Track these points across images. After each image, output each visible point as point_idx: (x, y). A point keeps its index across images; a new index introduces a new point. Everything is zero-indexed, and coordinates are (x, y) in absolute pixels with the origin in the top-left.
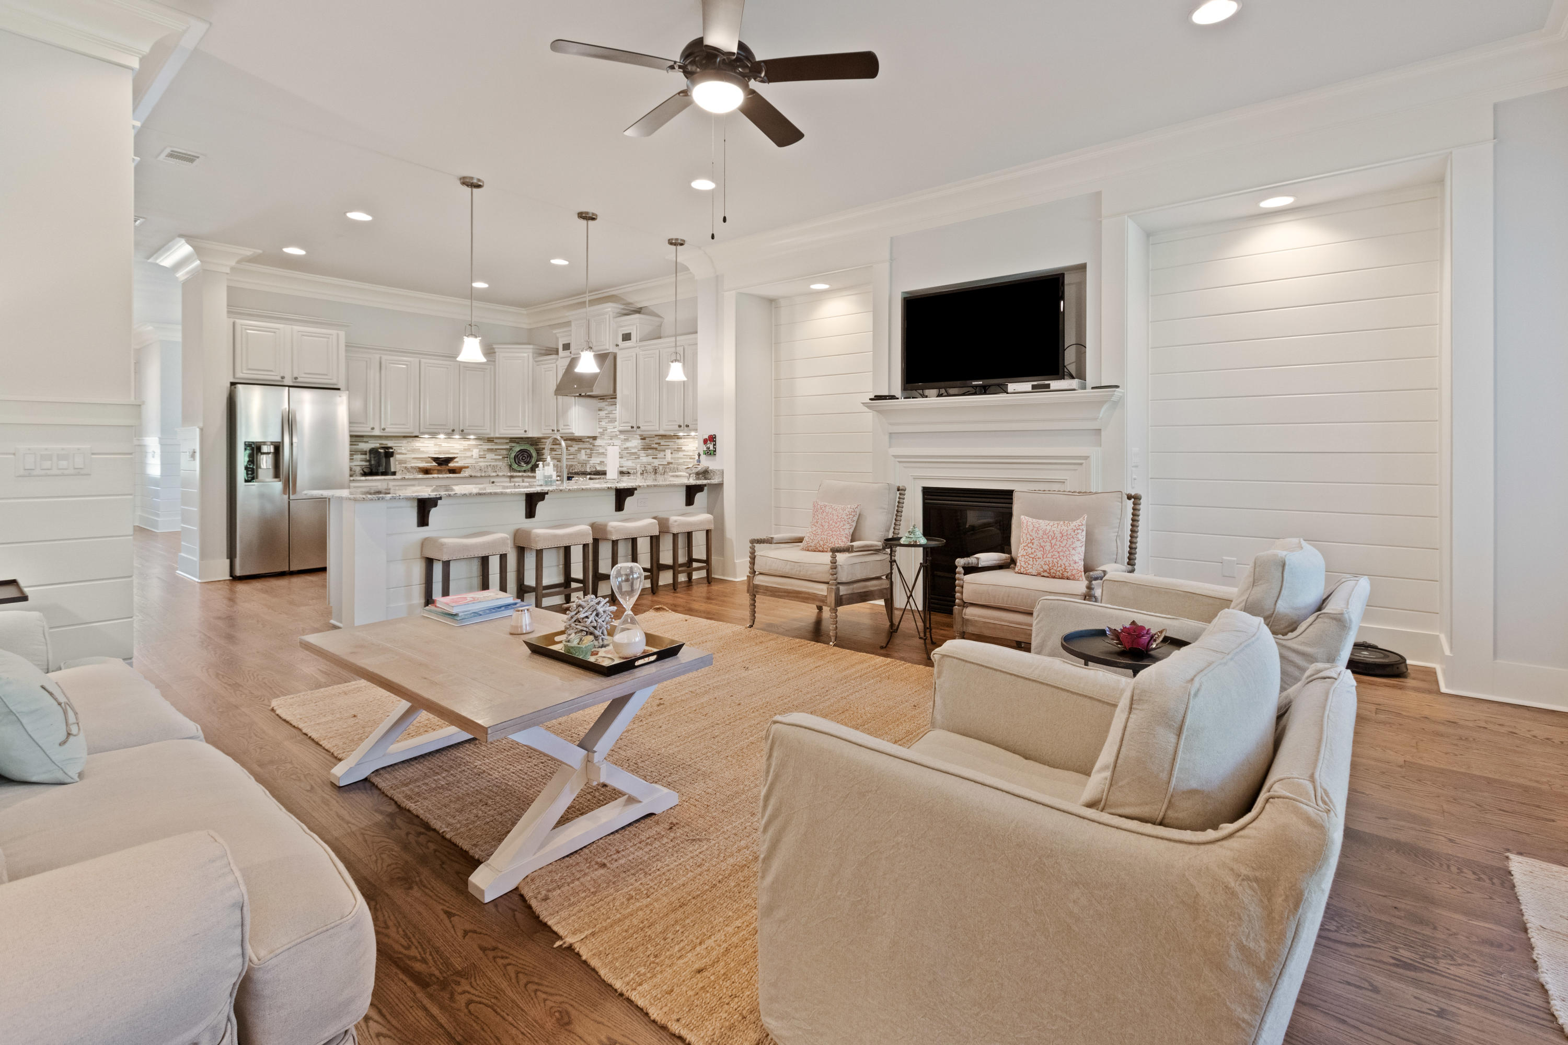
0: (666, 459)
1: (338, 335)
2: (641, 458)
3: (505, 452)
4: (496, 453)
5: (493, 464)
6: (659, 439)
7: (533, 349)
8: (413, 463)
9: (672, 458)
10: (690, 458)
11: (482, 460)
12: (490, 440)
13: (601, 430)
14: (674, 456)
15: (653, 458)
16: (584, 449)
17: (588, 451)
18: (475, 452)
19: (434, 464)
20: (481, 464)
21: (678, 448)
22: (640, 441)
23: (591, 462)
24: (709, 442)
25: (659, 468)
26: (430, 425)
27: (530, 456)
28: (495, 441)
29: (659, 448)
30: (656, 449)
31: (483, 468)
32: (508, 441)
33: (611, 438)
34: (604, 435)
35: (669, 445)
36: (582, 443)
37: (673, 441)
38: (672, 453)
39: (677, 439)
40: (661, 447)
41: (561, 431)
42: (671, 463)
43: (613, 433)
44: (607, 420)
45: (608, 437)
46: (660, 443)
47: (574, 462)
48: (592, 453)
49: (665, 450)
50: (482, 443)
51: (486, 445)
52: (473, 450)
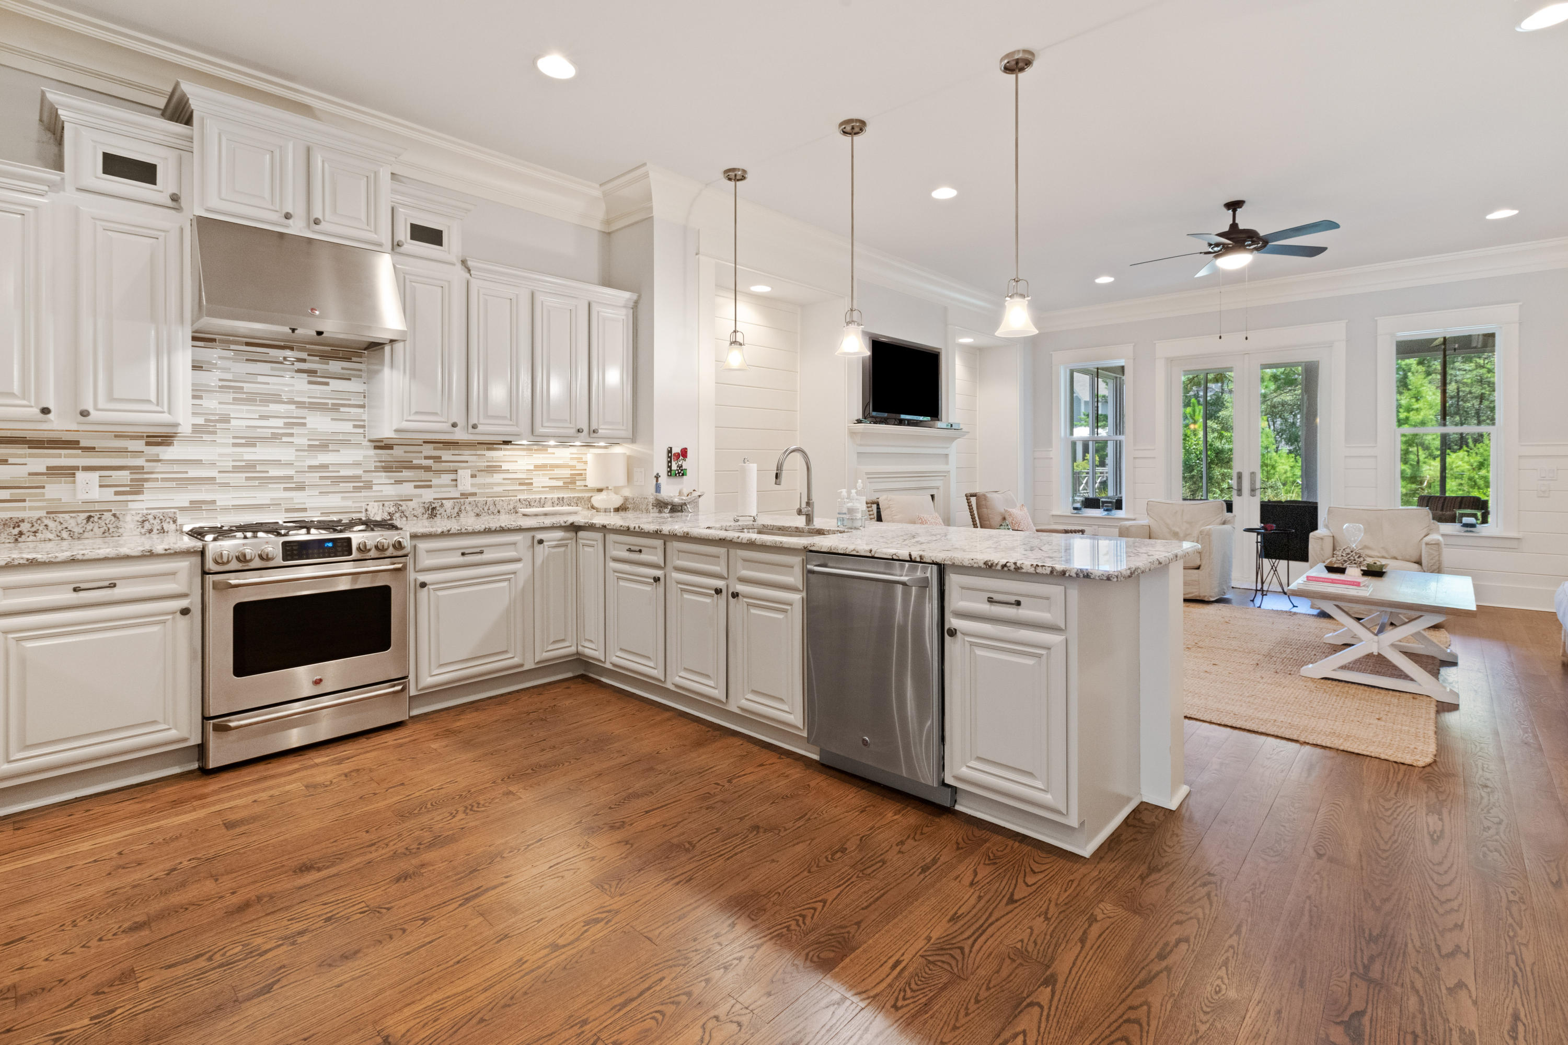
0: (460, 488)
2: (375, 488)
6: (435, 449)
9: (473, 485)
10: (520, 484)
15: (416, 487)
16: (88, 469)
21: (488, 466)
22: (372, 452)
23: (134, 505)
25: (442, 505)
29: (435, 466)
30: (428, 469)
33: (251, 443)
34: (214, 433)
35: (467, 462)
36: (80, 451)
37: (479, 452)
38: (473, 476)
39: (489, 449)
40: (443, 464)
41: (95, 415)
42: (474, 494)
43: (259, 430)
44: (230, 397)
45: (234, 438)
46: (440, 457)
47: (24, 509)
48: (147, 480)
49: (456, 471)
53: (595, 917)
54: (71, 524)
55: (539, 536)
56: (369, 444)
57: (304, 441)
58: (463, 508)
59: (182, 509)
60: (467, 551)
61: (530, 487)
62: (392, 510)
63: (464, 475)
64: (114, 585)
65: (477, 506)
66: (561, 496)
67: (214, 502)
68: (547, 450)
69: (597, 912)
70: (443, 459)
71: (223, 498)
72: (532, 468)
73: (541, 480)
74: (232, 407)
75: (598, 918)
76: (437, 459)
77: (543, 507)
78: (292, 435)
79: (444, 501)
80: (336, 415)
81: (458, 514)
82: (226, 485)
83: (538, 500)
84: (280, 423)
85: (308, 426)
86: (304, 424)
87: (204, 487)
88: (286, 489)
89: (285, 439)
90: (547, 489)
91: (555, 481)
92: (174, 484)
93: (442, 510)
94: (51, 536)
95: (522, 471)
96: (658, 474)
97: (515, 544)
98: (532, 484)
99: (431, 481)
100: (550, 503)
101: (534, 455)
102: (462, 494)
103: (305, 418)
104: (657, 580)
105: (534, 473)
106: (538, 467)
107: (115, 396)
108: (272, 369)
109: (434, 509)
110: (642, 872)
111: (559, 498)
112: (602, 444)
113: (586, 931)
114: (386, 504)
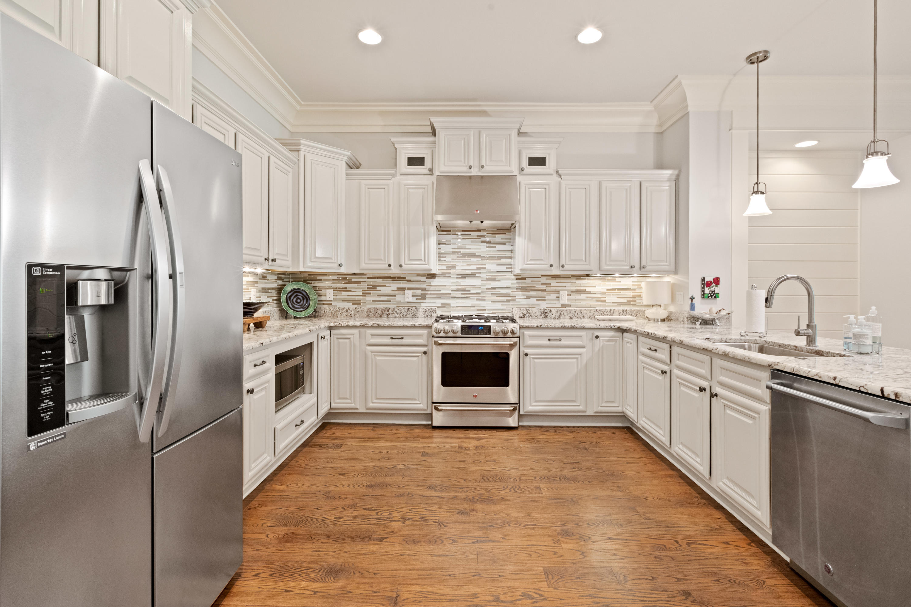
0: (561, 301)
2: (517, 300)
3: (274, 293)
4: (269, 294)
6: (547, 279)
7: (348, 157)
9: (568, 300)
10: (598, 301)
12: (264, 276)
13: (444, 267)
14: (571, 298)
15: (537, 300)
16: (409, 289)
17: (419, 292)
21: (577, 290)
22: (515, 281)
23: (422, 305)
24: (713, 284)
25: (550, 311)
27: (307, 298)
29: (548, 289)
30: (543, 290)
33: (464, 277)
34: (450, 273)
35: (565, 287)
36: (406, 282)
37: (572, 281)
38: (569, 295)
39: (578, 279)
40: (552, 288)
42: (569, 306)
43: (467, 271)
44: (455, 256)
45: (458, 275)
46: (550, 284)
47: (390, 304)
48: (427, 294)
49: (559, 292)
50: (258, 280)
51: (262, 283)
52: (252, 290)
53: (530, 593)
54: (403, 311)
55: (597, 333)
56: (514, 277)
57: (484, 276)
58: (562, 313)
59: (438, 307)
60: (551, 338)
61: (604, 303)
62: (524, 312)
63: (563, 294)
64: (403, 338)
65: (570, 313)
66: (625, 309)
67: (449, 304)
68: (616, 280)
69: (533, 591)
70: (552, 285)
71: (454, 303)
72: (606, 291)
73: (611, 299)
74: (456, 261)
75: (531, 596)
76: (548, 285)
77: (612, 315)
78: (480, 273)
79: (551, 309)
80: (499, 263)
81: (559, 317)
82: (454, 297)
83: (609, 311)
84: (474, 267)
85: (487, 269)
86: (485, 268)
87: (446, 298)
88: (477, 299)
89: (477, 275)
90: (616, 304)
91: (621, 299)
92: (435, 296)
93: (550, 314)
94: (397, 316)
95: (599, 293)
96: (692, 296)
97: (581, 337)
98: (605, 301)
99: (545, 297)
100: (617, 313)
101: (607, 283)
102: (562, 305)
103: (485, 265)
104: (664, 372)
105: (607, 294)
106: (609, 290)
107: (411, 258)
108: (472, 242)
109: (546, 313)
110: (579, 580)
111: (623, 310)
112: (654, 275)
113: (519, 600)
114: (522, 309)
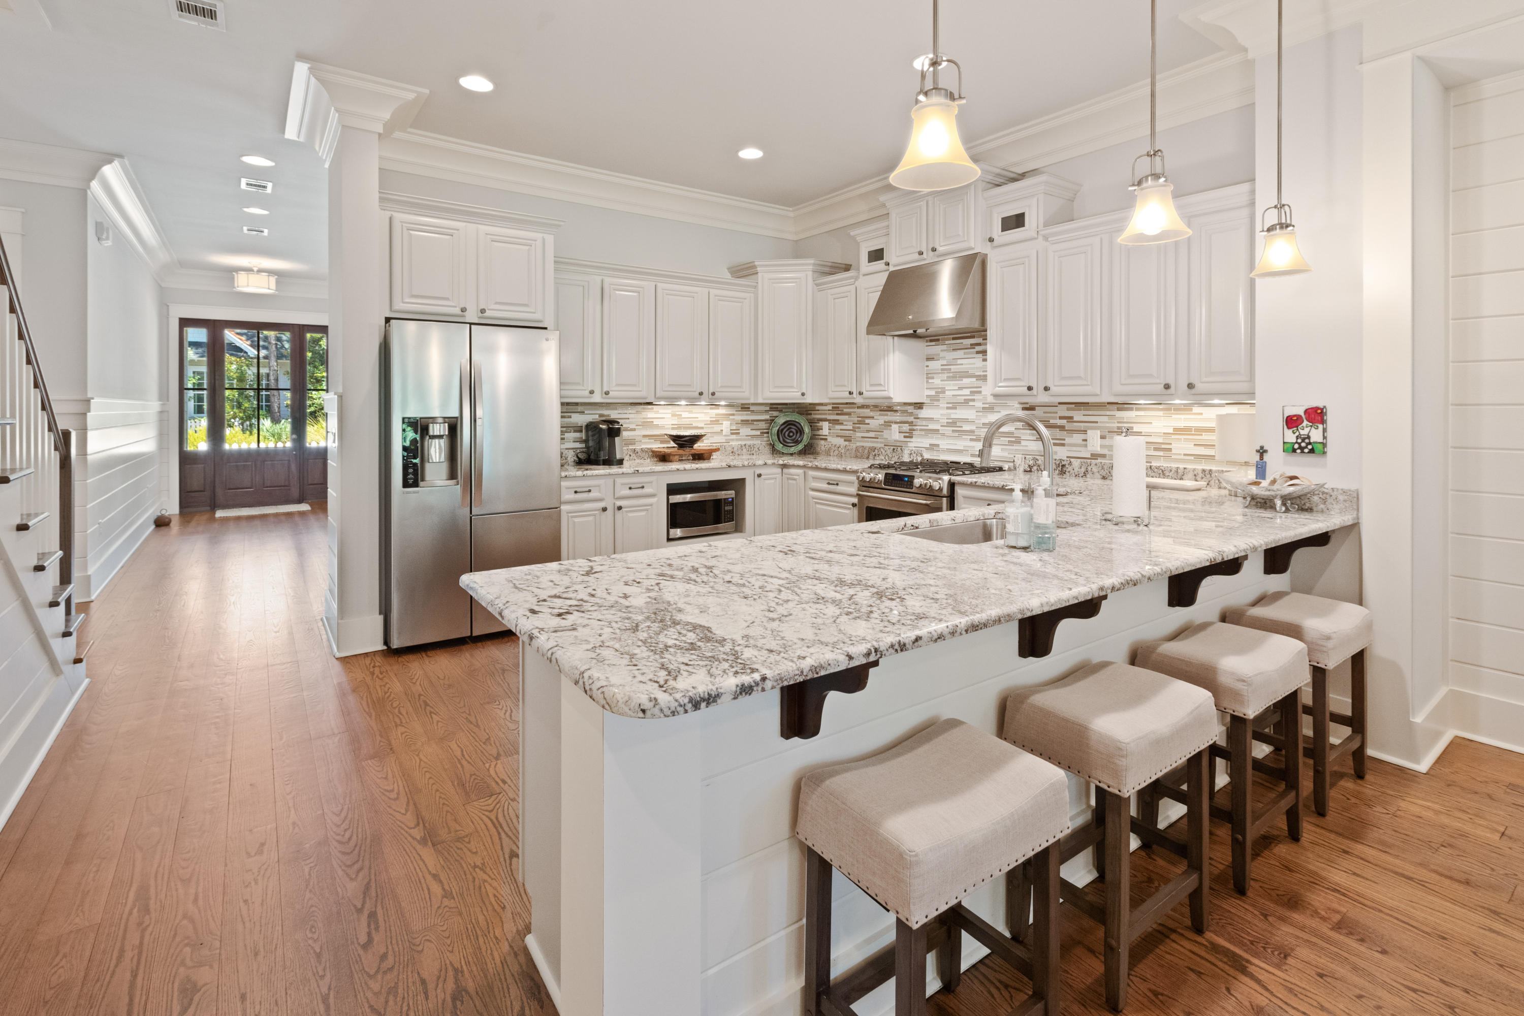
0: (1089, 448)
1: (544, 240)
2: (1023, 443)
3: (763, 425)
4: (754, 427)
5: (748, 443)
6: (1068, 409)
7: (814, 265)
8: (645, 443)
9: (1102, 446)
10: (1156, 449)
11: (734, 437)
12: (745, 407)
13: (933, 393)
14: (1106, 442)
16: (896, 423)
17: (906, 427)
18: (726, 426)
19: (672, 444)
20: (733, 443)
21: (1120, 428)
23: (910, 444)
24: (1305, 423)
25: (1070, 464)
26: (669, 385)
27: (801, 431)
28: (752, 408)
29: (1068, 426)
30: (1062, 428)
31: (735, 449)
32: (768, 408)
33: (954, 406)
34: (938, 400)
35: (1097, 422)
36: (891, 413)
37: (1108, 413)
38: (1103, 437)
39: (1119, 410)
40: (1075, 424)
41: (866, 394)
42: (1104, 456)
43: (958, 397)
44: (945, 376)
45: (947, 403)
46: (1071, 418)
47: (877, 442)
48: (914, 430)
49: (1086, 431)
50: (735, 412)
51: (739, 415)
52: (724, 422)
54: (888, 452)
56: (1018, 406)
57: (979, 405)
58: (1089, 469)
59: (927, 448)
61: (1167, 454)
62: (1031, 463)
63: (1094, 436)
64: (838, 484)
65: (1103, 468)
66: (1207, 468)
67: (938, 445)
68: (1191, 410)
70: (1075, 419)
71: (944, 444)
72: (1171, 431)
73: (1182, 447)
74: (946, 382)
76: (1070, 419)
77: (1181, 479)
78: (973, 400)
79: (1072, 460)
81: (1085, 475)
82: (943, 435)
83: (1174, 470)
84: (967, 392)
86: (980, 392)
87: (935, 436)
88: (971, 440)
89: (971, 403)
90: (1192, 458)
91: (1202, 448)
92: (923, 433)
93: (1070, 469)
94: (883, 458)
95: (1157, 434)
96: (1262, 448)
98: (1170, 450)
99: (1064, 440)
100: (1191, 475)
101: (1174, 416)
102: (1092, 455)
103: (981, 387)
105: (1173, 437)
106: (1178, 431)
107: (873, 382)
108: (965, 353)
109: (1063, 466)
111: (1204, 471)
114: (1027, 457)
